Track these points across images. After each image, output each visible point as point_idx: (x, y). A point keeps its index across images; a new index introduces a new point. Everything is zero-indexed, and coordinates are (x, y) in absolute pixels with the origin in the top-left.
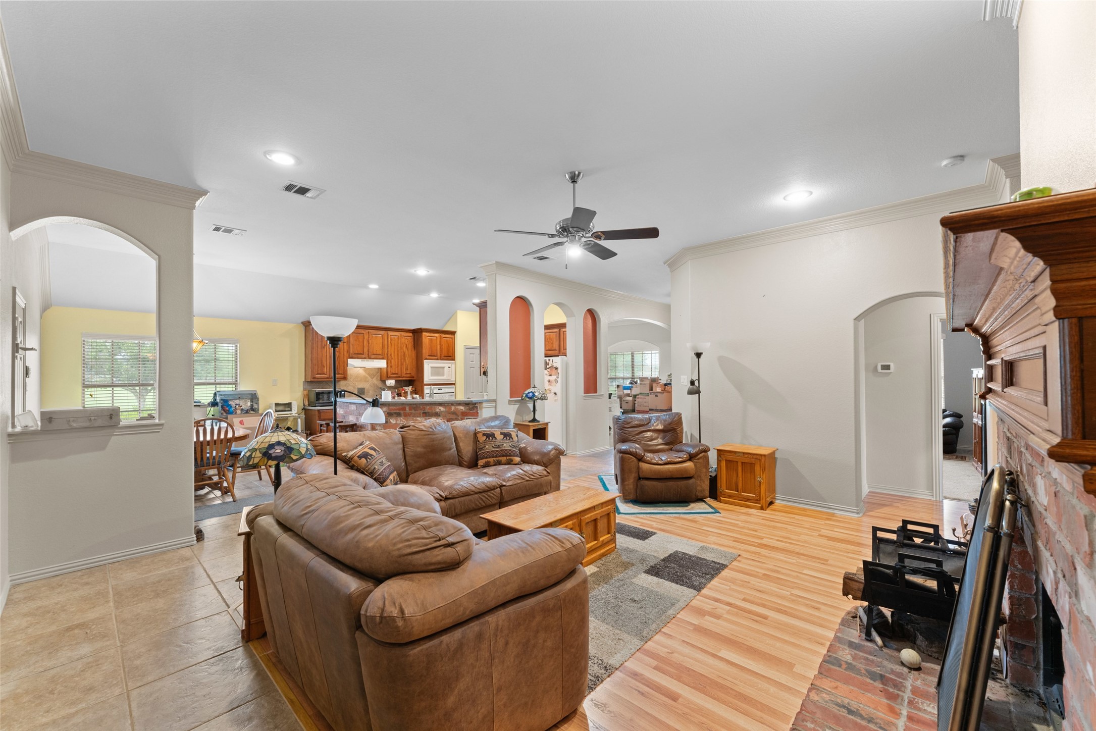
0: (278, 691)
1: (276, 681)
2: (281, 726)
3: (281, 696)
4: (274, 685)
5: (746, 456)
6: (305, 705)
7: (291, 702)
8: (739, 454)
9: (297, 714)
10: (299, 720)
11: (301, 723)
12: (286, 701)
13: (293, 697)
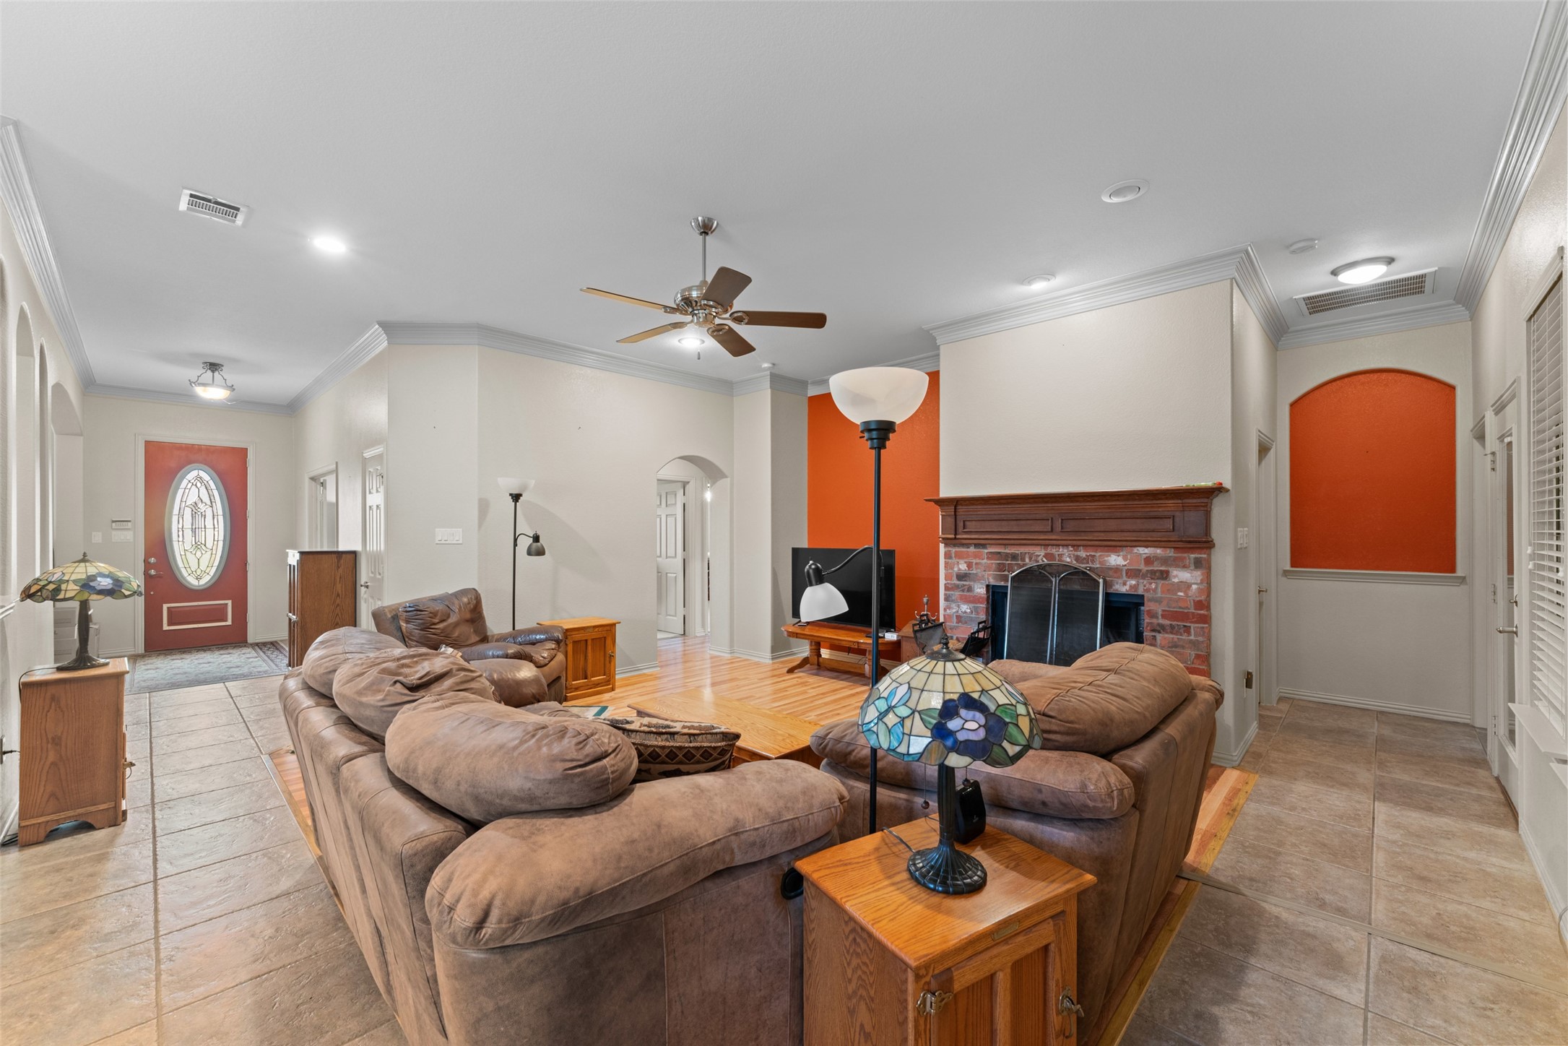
0: (1138, 1009)
1: (1126, 1021)
2: (1179, 978)
3: (1143, 1001)
4: (1132, 1020)
5: (596, 630)
6: (1135, 969)
7: (1142, 984)
8: (588, 630)
9: (1153, 970)
10: (1159, 964)
11: (1161, 960)
12: (1145, 989)
13: (1135, 986)
